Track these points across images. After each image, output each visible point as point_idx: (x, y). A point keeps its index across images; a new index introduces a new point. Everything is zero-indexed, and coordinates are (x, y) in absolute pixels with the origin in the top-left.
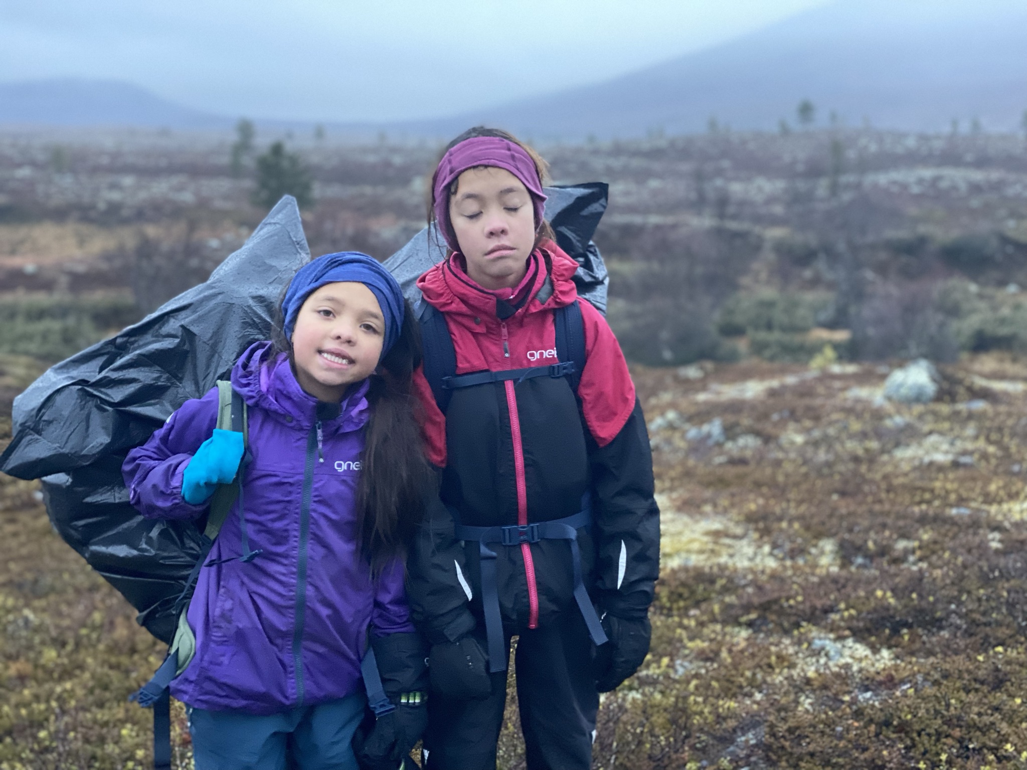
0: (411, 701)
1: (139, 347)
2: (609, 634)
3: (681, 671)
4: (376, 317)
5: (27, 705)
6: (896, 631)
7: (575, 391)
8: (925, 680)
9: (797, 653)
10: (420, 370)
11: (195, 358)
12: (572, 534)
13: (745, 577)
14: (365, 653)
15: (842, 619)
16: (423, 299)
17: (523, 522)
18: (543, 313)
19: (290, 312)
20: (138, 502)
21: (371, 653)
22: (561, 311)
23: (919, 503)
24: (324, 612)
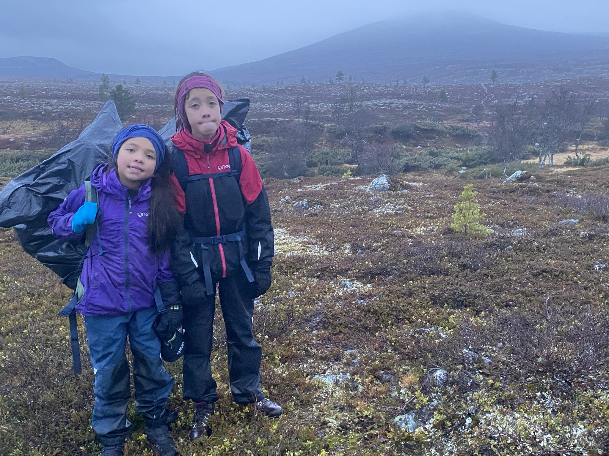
0: (175, 309)
1: (50, 169)
2: (255, 278)
3: (291, 295)
4: (153, 152)
5: (18, 320)
6: (373, 277)
7: (238, 182)
8: (383, 294)
9: (335, 287)
10: (173, 174)
11: (75, 172)
12: (239, 239)
13: (316, 259)
14: (156, 289)
15: (353, 273)
16: (174, 146)
17: (219, 235)
18: (224, 150)
19: (115, 150)
20: (55, 234)
21: (158, 290)
22: (231, 149)
23: (383, 229)
24: (137, 274)
